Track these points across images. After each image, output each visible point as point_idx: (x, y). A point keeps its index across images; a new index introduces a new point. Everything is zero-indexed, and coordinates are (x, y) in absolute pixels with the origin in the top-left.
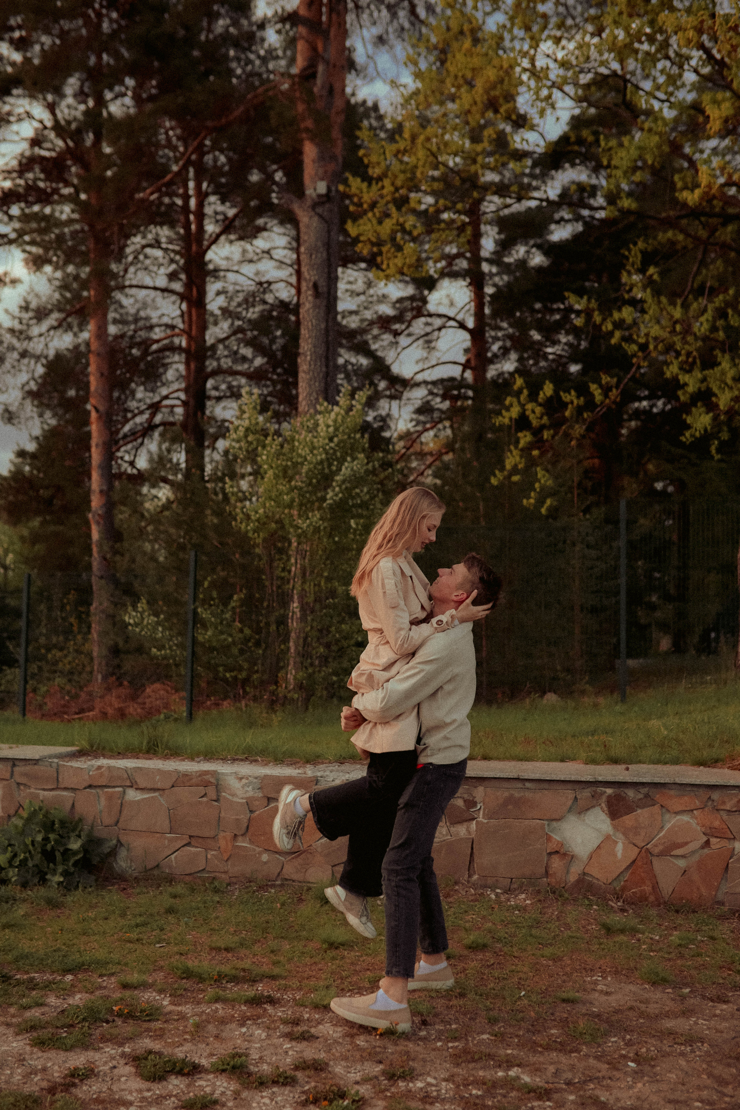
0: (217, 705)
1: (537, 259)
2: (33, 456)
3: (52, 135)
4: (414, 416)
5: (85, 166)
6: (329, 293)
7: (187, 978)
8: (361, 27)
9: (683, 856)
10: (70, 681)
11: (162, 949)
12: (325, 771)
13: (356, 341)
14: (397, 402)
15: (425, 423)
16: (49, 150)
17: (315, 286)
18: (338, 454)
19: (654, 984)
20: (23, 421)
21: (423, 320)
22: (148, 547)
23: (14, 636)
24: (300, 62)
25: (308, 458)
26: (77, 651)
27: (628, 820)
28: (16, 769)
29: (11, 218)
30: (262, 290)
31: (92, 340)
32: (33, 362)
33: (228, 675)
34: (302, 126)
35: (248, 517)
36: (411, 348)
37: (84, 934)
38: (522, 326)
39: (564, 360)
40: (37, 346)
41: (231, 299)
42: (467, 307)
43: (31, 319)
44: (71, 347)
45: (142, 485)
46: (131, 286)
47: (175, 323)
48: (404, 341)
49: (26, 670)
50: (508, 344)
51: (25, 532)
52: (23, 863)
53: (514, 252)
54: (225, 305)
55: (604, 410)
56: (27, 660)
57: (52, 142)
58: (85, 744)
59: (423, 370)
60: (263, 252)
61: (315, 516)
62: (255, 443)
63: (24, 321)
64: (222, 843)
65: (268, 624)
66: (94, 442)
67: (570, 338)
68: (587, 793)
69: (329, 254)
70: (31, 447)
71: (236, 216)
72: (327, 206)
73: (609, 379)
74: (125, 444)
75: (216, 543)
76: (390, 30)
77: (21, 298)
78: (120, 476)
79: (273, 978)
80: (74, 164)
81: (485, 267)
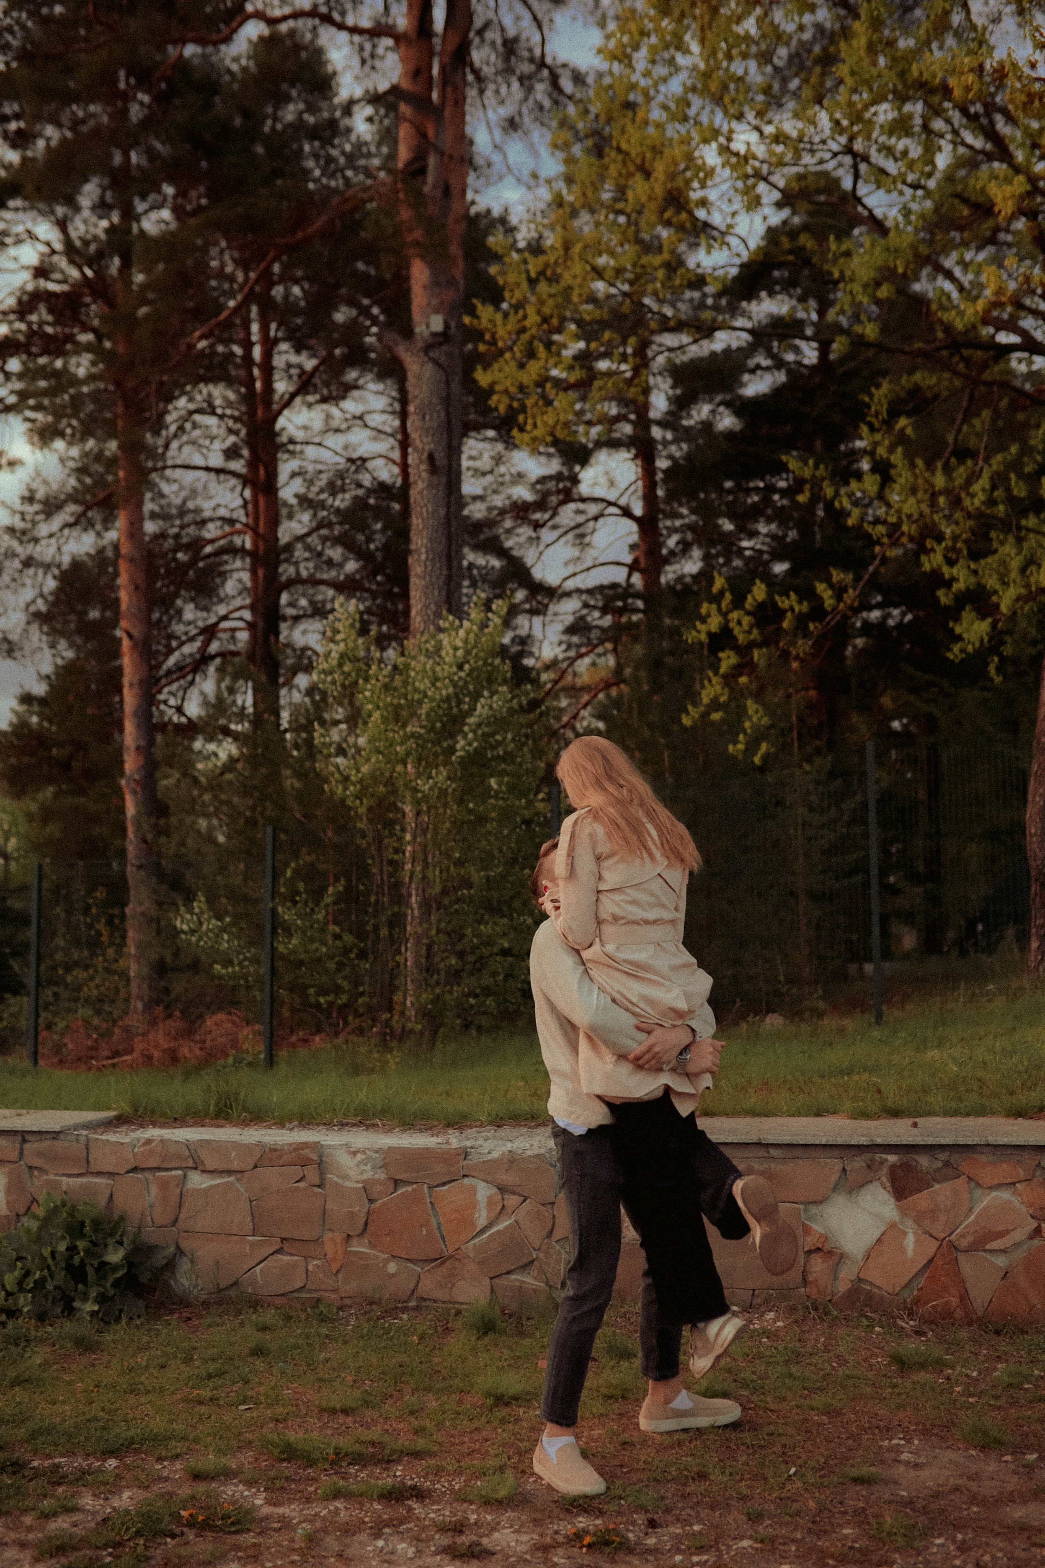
0: (306, 1041)
1: (727, 421)
2: (43, 702)
3: (62, 262)
4: (564, 638)
5: (110, 303)
6: (450, 466)
7: (288, 1460)
8: (484, 106)
9: (1004, 1251)
10: (98, 1012)
11: (248, 1414)
12: (476, 1139)
13: (482, 537)
14: (541, 618)
15: (579, 646)
16: (59, 282)
17: (431, 457)
18: (471, 687)
19: (983, 1448)
20: (27, 652)
21: (572, 506)
22: (203, 823)
23: (20, 951)
24: (404, 154)
25: (430, 693)
26: (107, 970)
27: (921, 1200)
28: (27, 1146)
29: (8, 376)
30: (353, 468)
31: (123, 540)
32: (40, 572)
33: (322, 1000)
34: (409, 238)
35: (346, 779)
36: (556, 545)
37: (132, 1392)
38: (707, 512)
39: (766, 557)
40: (46, 551)
41: (311, 483)
42: (633, 488)
43: (37, 513)
44: (92, 551)
45: (193, 739)
46: (175, 467)
47: (235, 516)
48: (547, 535)
49: (37, 999)
50: (689, 536)
51: (34, 807)
52: (40, 1284)
53: (694, 413)
54: (302, 491)
55: (838, 617)
56: (38, 984)
57: (62, 272)
58: (127, 1108)
59: (574, 575)
60: (355, 417)
61: (441, 775)
62: (353, 674)
63: (28, 517)
64: (329, 1248)
65: (376, 928)
66: (126, 681)
67: (773, 527)
68: (859, 1163)
69: (448, 413)
70: (40, 689)
71: (316, 369)
72: (445, 348)
73: (842, 576)
74: (169, 684)
75: (298, 815)
76: (525, 111)
77: (24, 486)
78: (163, 727)
79: (417, 1455)
80: (95, 302)
81: (656, 432)
